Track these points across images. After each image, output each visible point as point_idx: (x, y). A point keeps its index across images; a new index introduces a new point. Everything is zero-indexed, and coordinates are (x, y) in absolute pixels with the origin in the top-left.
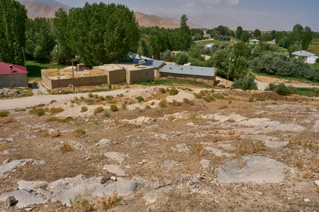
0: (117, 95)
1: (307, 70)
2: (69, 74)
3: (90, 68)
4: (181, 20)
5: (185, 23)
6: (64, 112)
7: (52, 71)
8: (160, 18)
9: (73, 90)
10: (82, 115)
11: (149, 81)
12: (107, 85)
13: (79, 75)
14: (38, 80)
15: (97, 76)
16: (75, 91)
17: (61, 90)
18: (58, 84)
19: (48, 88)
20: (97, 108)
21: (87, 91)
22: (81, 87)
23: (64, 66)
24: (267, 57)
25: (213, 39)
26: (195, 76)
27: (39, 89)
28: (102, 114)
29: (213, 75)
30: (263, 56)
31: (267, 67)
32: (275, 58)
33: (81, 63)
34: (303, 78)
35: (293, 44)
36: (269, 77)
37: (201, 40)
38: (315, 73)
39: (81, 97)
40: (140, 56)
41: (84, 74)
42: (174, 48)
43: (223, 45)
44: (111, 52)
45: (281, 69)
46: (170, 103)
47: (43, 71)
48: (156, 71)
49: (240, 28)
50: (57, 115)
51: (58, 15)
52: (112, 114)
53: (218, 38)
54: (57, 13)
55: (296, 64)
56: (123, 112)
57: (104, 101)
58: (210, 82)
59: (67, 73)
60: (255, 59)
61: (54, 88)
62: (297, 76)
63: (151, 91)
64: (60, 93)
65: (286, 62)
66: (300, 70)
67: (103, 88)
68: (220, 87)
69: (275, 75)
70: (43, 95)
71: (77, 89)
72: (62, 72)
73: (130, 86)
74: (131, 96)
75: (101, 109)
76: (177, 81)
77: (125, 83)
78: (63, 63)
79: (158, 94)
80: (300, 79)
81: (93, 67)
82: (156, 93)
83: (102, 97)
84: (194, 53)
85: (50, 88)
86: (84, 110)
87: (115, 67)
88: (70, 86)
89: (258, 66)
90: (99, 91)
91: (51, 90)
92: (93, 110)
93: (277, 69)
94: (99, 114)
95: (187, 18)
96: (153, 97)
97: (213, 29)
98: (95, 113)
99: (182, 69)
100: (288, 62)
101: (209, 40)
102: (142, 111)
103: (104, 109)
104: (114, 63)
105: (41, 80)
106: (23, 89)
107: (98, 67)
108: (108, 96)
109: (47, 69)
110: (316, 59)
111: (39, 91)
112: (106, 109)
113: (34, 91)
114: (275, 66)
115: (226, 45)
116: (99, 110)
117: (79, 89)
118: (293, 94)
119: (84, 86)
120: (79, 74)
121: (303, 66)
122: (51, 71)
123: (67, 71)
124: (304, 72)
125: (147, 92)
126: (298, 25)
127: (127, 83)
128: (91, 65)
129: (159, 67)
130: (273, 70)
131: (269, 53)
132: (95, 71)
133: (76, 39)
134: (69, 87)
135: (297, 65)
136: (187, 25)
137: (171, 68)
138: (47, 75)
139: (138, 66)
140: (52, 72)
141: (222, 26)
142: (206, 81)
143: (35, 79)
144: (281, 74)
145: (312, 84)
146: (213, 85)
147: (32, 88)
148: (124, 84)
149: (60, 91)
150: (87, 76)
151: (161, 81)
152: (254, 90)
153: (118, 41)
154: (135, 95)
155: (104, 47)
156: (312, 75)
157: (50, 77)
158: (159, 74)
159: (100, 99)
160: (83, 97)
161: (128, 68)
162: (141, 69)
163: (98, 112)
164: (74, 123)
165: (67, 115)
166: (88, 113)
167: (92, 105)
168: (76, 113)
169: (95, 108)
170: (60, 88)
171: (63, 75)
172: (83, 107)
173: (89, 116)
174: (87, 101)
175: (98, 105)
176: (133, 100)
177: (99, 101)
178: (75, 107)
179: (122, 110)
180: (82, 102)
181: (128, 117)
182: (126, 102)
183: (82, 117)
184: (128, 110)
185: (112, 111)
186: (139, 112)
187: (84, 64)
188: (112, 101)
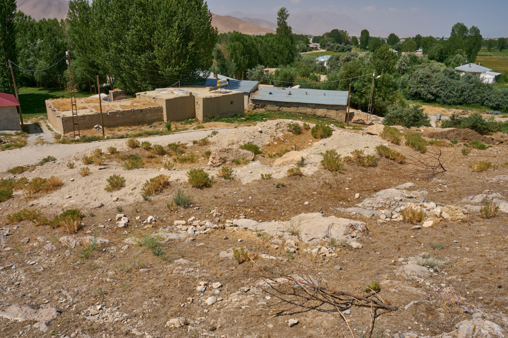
0: (195, 142)
1: (490, 93)
2: (95, 107)
3: (132, 95)
4: (278, 17)
5: (285, 22)
6: (63, 189)
7: (65, 102)
8: (239, 20)
9: (102, 135)
10: (110, 199)
11: (236, 115)
12: (162, 125)
13: (113, 107)
14: (42, 119)
15: (144, 108)
16: (106, 137)
17: (79, 135)
18: (73, 124)
19: (57, 132)
20: (151, 180)
21: (127, 136)
22: (117, 129)
23: (88, 94)
24: (423, 74)
25: (324, 51)
26: (314, 105)
27: (41, 134)
28: (167, 197)
29: (345, 103)
30: (416, 72)
31: (422, 89)
32: (434, 75)
33: (116, 88)
34: (484, 107)
35: (453, 54)
36: (429, 106)
37: (306, 52)
38: (503, 98)
39: (111, 148)
40: (216, 74)
41: (121, 106)
42: (268, 64)
43: (348, 56)
44: (166, 67)
45: (447, 92)
46: (348, 160)
47: (48, 102)
48: (246, 97)
49: (365, 33)
50: (43, 201)
51: (74, 6)
52: (196, 195)
53: (332, 48)
54: (72, 3)
55: (471, 83)
56: (226, 190)
57: (166, 156)
58: (340, 115)
59: (91, 104)
60: (402, 77)
61: (68, 132)
62: (473, 103)
63: (270, 130)
64: (77, 141)
65: (454, 81)
66: (478, 93)
67: (156, 129)
68: (356, 123)
69: (436, 102)
70: (45, 145)
71: (108, 133)
72: (82, 103)
73: (204, 125)
74: (227, 144)
75: (162, 181)
76: (284, 114)
77: (195, 121)
78: (87, 89)
79: (285, 137)
80: (478, 108)
81: (137, 94)
83: (160, 147)
84: (302, 70)
85: (60, 132)
86: (116, 184)
87: (176, 93)
88: (96, 128)
89: (407, 89)
90: (149, 134)
91: (63, 135)
92: (141, 186)
93: (440, 93)
94: (158, 196)
95: (287, 14)
97: (324, 35)
98: (147, 194)
99: (290, 94)
100: (457, 81)
101: (318, 51)
102: (283, 186)
103: (170, 180)
104: (174, 87)
105: (47, 119)
106: (12, 135)
107: (146, 93)
108: (173, 144)
109: (55, 100)
110: (494, 77)
111: (40, 137)
112: (177, 180)
113: (32, 138)
114: (436, 87)
115: (353, 56)
116: (157, 184)
117: (113, 132)
118: (495, 132)
119: (121, 126)
120: (113, 106)
121: (481, 87)
122: (62, 102)
123: (92, 101)
124: (484, 97)
125: (261, 132)
126: (458, 24)
127: (197, 120)
128: (133, 90)
129: (251, 92)
130: (432, 94)
131: (424, 67)
132: (140, 100)
133: (107, 48)
134: (94, 129)
135: (471, 85)
136: (288, 25)
137: (271, 93)
138: (56, 109)
139: (216, 91)
140: (64, 104)
141: (337, 30)
142: (332, 113)
143: (37, 117)
144: (446, 100)
145: (501, 116)
146: (344, 120)
147: (29, 133)
148: (193, 122)
149: (77, 138)
150: (126, 110)
151: (255, 115)
152: (425, 127)
153: (178, 48)
154: (236, 140)
155: (155, 58)
156: (499, 101)
157: (59, 112)
158: (251, 103)
159: (156, 152)
160: (115, 147)
161: (198, 94)
162: (221, 95)
163: (155, 191)
164: (76, 245)
165: (68, 199)
166: (126, 194)
167: (136, 170)
168: (92, 194)
169: (147, 181)
170: (78, 132)
171: (84, 108)
172: (112, 176)
173: (128, 203)
174: (124, 159)
175: (151, 168)
176: (242, 154)
177: (153, 157)
178: (92, 176)
179: (224, 183)
180: (112, 162)
181: (246, 207)
182: (223, 159)
183: (110, 206)
184: (238, 182)
185: (193, 187)
186: (276, 189)
187: (121, 89)
188: (183, 155)
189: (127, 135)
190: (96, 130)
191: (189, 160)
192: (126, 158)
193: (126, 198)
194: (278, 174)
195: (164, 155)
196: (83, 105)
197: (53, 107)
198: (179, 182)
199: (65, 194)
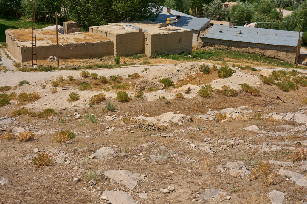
0: (129, 76)
2: (51, 39)
3: (86, 28)
6: (41, 100)
7: (23, 33)
9: (56, 66)
10: (70, 106)
11: (183, 52)
12: (112, 58)
13: (67, 40)
15: (96, 42)
16: (60, 67)
17: (37, 64)
18: (32, 55)
19: (16, 60)
20: (95, 96)
21: (79, 68)
22: (69, 60)
23: (43, 24)
26: (263, 46)
27: (1, 62)
28: (103, 105)
33: (70, 19)
39: (70, 76)
40: (169, 9)
41: (75, 39)
44: (119, 2)
46: (218, 92)
47: (8, 32)
48: (195, 36)
50: (29, 106)
52: (119, 106)
56: (137, 104)
58: (290, 56)
59: (47, 36)
61: (26, 61)
63: (186, 69)
64: (35, 70)
67: (106, 62)
68: (306, 65)
70: (8, 72)
71: (62, 64)
72: (39, 34)
73: (150, 61)
74: (151, 78)
75: (101, 97)
76: (232, 53)
77: (143, 56)
78: (42, 19)
79: (197, 75)
81: (90, 28)
82: (195, 73)
83: (104, 78)
84: (264, 5)
85: (19, 61)
86: (74, 98)
87: (127, 28)
88: (51, 59)
90: (99, 67)
91: (21, 63)
92: (89, 99)
94: (98, 105)
96: (188, 79)
98: (92, 104)
99: (240, 33)
102: (170, 103)
103: (106, 97)
104: (126, 22)
105: (6, 47)
107: (98, 28)
108: (114, 76)
109: (14, 30)
111: (1, 64)
112: (110, 97)
116: (98, 99)
117: (66, 63)
119: (74, 58)
120: (67, 38)
122: (21, 33)
123: (48, 33)
125: (178, 71)
127: (146, 56)
128: (86, 23)
129: (201, 30)
132: (93, 34)
134: (49, 60)
137: (221, 32)
138: (16, 39)
139: (166, 28)
140: (22, 35)
142: (282, 55)
146: (294, 62)
148: (141, 57)
149: (35, 67)
150: (79, 43)
151: (203, 53)
154: (159, 75)
157: (19, 42)
158: (200, 41)
159: (100, 81)
160: (72, 76)
161: (148, 31)
162: (170, 32)
163: (97, 102)
164: (57, 120)
165: (45, 105)
166: (80, 103)
167: (86, 91)
168: (59, 103)
169: (92, 96)
170: (36, 61)
171: (41, 39)
172: (72, 93)
173: (81, 108)
174: (78, 84)
175: (96, 91)
176: (155, 84)
177: (98, 85)
178: (59, 93)
179: (137, 100)
180: (70, 86)
181: (145, 112)
182: (143, 87)
183: (70, 109)
184: (145, 100)
185: (119, 101)
186: (165, 104)
187: (75, 21)
188: (120, 84)
189: (79, 66)
190: (51, 60)
191: (122, 87)
192: (80, 84)
193: (79, 105)
194: (171, 97)
195: (106, 84)
196: (40, 36)
197: (13, 37)
198: (111, 98)
199: (42, 103)
